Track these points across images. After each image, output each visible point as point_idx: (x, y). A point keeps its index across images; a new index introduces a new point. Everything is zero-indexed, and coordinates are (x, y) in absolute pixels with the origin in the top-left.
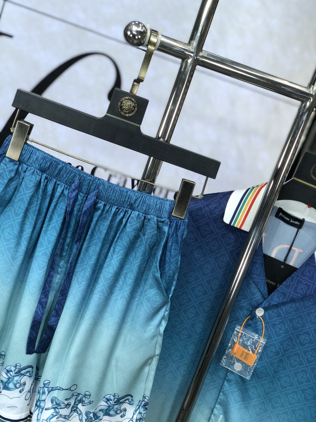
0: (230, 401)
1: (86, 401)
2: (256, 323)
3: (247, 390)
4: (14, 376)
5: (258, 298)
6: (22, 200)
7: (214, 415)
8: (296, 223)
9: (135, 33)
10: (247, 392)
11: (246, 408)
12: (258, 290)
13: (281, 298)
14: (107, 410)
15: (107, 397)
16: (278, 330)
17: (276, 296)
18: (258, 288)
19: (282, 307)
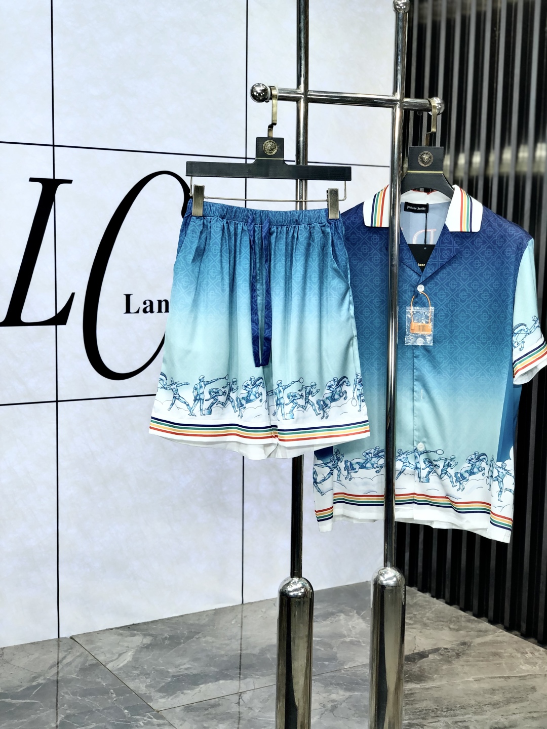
0: (424, 373)
1: (314, 391)
2: (421, 298)
3: (434, 357)
4: (252, 389)
5: (415, 277)
6: (215, 243)
7: (416, 392)
8: (423, 209)
9: (259, 92)
10: (435, 359)
11: (439, 373)
12: (412, 272)
13: (433, 269)
14: (332, 396)
15: (328, 384)
16: (440, 296)
17: (428, 269)
18: (413, 270)
19: (437, 277)
